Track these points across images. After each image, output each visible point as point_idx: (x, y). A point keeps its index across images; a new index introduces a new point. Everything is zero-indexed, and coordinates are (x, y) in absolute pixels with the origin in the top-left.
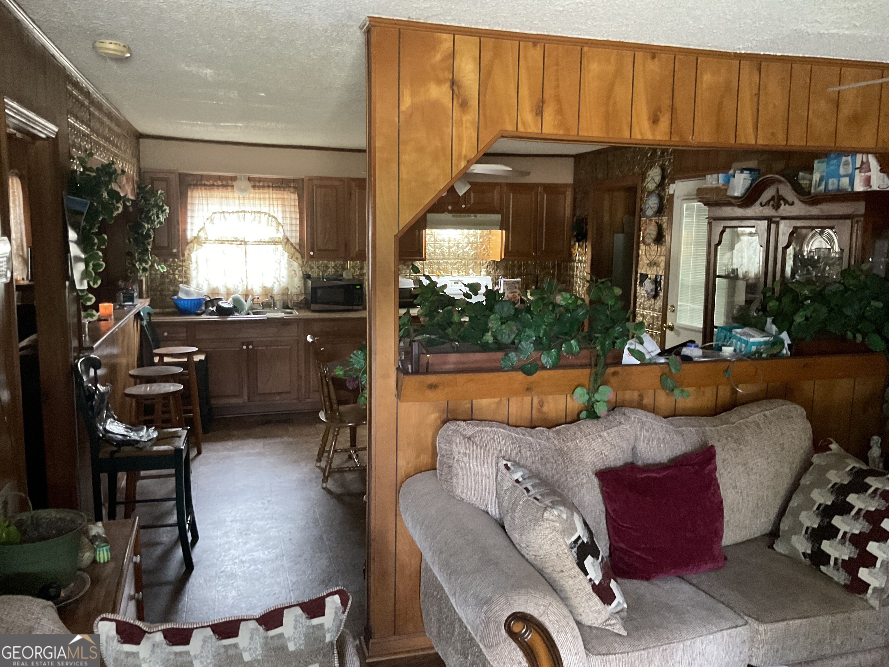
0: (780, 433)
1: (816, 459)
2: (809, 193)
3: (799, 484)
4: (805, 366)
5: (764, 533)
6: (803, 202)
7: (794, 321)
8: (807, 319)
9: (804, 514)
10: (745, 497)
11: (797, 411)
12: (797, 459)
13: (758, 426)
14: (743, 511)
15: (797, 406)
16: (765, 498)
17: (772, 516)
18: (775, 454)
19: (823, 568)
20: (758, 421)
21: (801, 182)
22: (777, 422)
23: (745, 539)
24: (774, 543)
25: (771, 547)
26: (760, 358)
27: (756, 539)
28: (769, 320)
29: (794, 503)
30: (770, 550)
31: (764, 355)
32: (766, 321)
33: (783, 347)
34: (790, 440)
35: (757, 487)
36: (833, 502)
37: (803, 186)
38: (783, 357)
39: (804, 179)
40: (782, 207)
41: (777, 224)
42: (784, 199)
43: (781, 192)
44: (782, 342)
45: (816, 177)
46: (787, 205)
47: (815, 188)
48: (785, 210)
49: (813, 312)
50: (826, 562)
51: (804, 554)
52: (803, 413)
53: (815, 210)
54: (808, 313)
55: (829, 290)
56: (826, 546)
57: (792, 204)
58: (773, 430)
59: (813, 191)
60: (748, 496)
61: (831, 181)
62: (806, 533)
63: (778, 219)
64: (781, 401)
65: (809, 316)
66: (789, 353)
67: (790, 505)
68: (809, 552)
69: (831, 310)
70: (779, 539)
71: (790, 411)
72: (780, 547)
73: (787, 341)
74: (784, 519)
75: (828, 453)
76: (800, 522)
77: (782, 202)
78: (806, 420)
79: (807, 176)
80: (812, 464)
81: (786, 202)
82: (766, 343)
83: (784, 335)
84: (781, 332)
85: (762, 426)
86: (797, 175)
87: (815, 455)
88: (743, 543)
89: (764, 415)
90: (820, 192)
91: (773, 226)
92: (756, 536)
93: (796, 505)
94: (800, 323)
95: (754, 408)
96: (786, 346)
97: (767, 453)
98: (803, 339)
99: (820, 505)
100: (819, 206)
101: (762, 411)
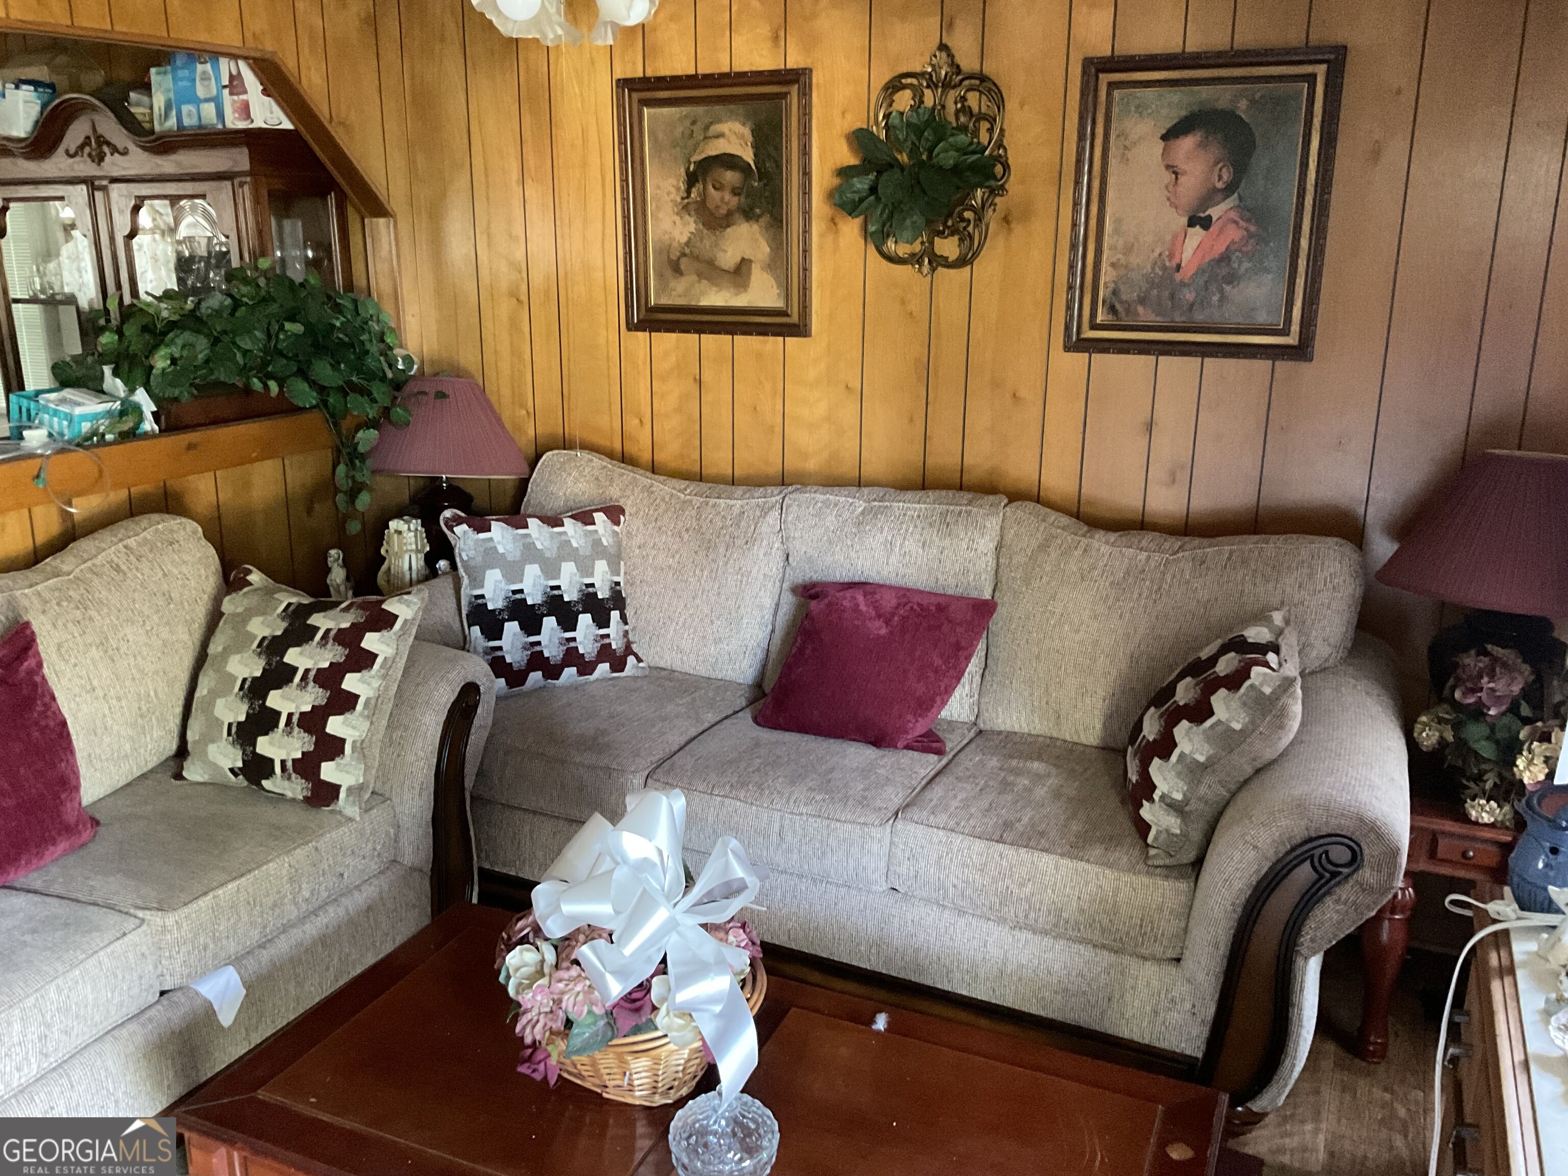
0: (160, 574)
1: (229, 605)
2: (152, 132)
3: (207, 655)
4: (191, 447)
5: (163, 758)
6: (144, 148)
7: (152, 367)
8: (174, 361)
9: (220, 703)
10: (114, 702)
11: (184, 529)
12: (200, 613)
13: (118, 569)
14: (115, 728)
15: (184, 520)
16: (152, 694)
17: (174, 723)
18: (157, 612)
19: (265, 783)
20: (115, 559)
21: (133, 110)
22: (151, 556)
23: (130, 778)
24: (182, 768)
25: (179, 776)
26: (102, 442)
27: (151, 771)
28: (107, 370)
29: (202, 691)
30: (178, 782)
31: (109, 437)
32: (103, 373)
33: (141, 419)
34: (180, 583)
35: (133, 679)
36: (264, 670)
37: (140, 118)
38: (146, 436)
39: (138, 104)
40: (108, 158)
41: (104, 189)
42: (108, 144)
43: (100, 131)
44: (137, 409)
45: (159, 101)
46: (116, 155)
47: (161, 124)
48: (114, 165)
49: (183, 347)
50: (270, 773)
51: (232, 770)
52: (195, 532)
53: (167, 164)
54: (176, 351)
55: (208, 308)
56: (264, 746)
57: (125, 153)
58: (147, 571)
59: (157, 128)
60: (119, 699)
61: (185, 108)
62: (229, 734)
63: (105, 183)
64: (155, 517)
65: (177, 355)
66: (156, 428)
67: (197, 694)
68: (240, 764)
69: (216, 341)
70: (190, 758)
71: (172, 531)
72: (193, 772)
73: (148, 406)
74: (191, 722)
75: (246, 590)
76: (217, 719)
77: (106, 149)
78: (204, 542)
79: (145, 99)
80: (222, 614)
81: (115, 150)
82: (109, 413)
83: (141, 396)
84: (132, 391)
85: (124, 567)
86: (127, 98)
87: (227, 599)
88: (129, 785)
89: (126, 547)
90: (170, 130)
91: (99, 195)
92: (150, 766)
93: (205, 692)
94: (164, 369)
95: (105, 537)
96: (149, 416)
97: (141, 613)
98: (176, 399)
99: (244, 680)
100: (173, 157)
101: (121, 540)
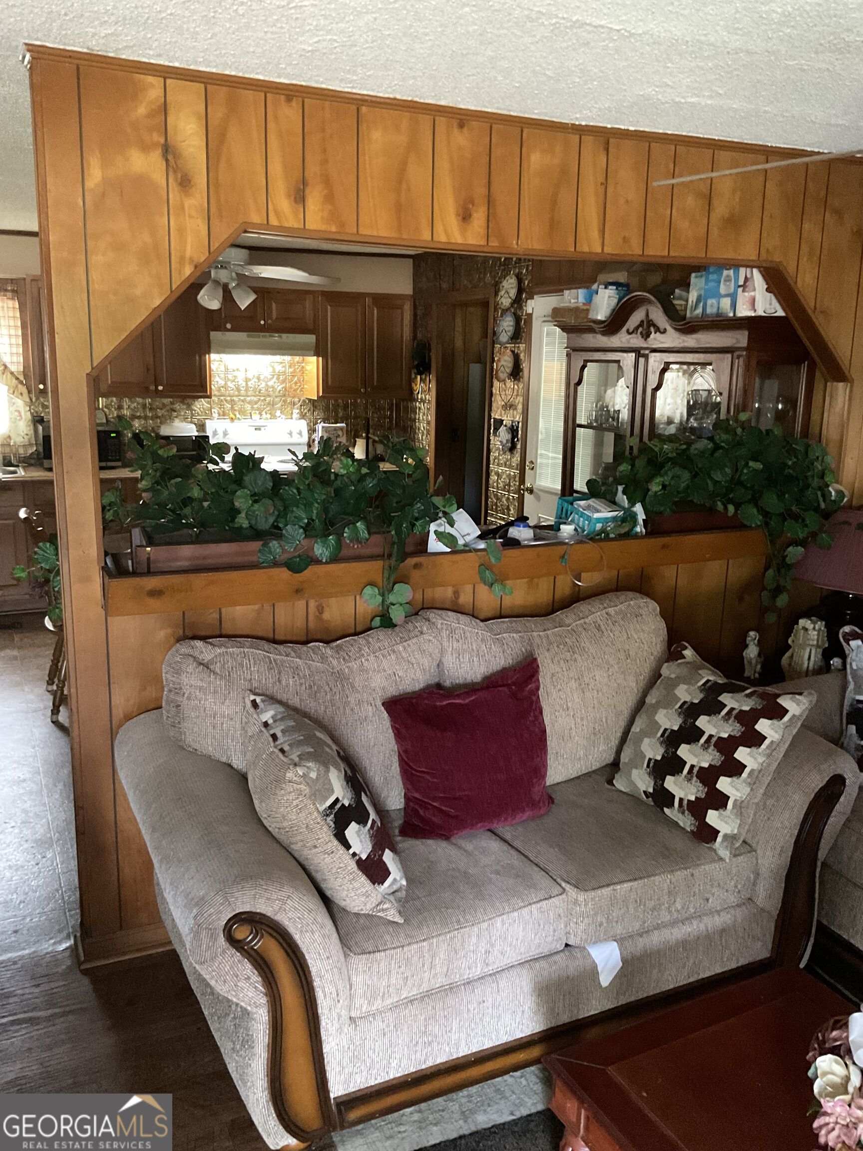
0: (625, 637)
1: (666, 670)
2: (684, 318)
3: (645, 702)
4: (664, 547)
5: (603, 765)
6: (676, 329)
7: (648, 490)
8: (664, 487)
9: (646, 741)
10: (579, 720)
11: (648, 607)
12: (646, 669)
13: (599, 628)
14: (576, 738)
15: (649, 600)
16: (604, 720)
17: (614, 742)
18: (618, 663)
19: (666, 810)
20: (599, 621)
21: (676, 302)
22: (622, 622)
23: (580, 774)
24: (614, 778)
25: (610, 782)
26: (607, 539)
27: (594, 772)
28: (620, 488)
29: (636, 729)
30: (609, 787)
31: (612, 536)
32: (617, 489)
33: (635, 525)
34: (637, 645)
35: (594, 708)
36: (681, 726)
37: (678, 308)
38: (637, 536)
39: (680, 298)
40: (652, 336)
41: (646, 357)
42: (654, 326)
43: (651, 317)
44: (633, 517)
45: (693, 296)
46: (658, 333)
47: (691, 312)
48: (656, 340)
49: (673, 478)
50: (671, 805)
51: (645, 792)
52: (654, 610)
53: (690, 341)
54: (667, 479)
55: (696, 449)
56: (670, 783)
57: (664, 331)
58: (617, 633)
59: (688, 315)
60: (582, 719)
61: (709, 302)
62: (648, 766)
63: (647, 352)
64: (630, 594)
65: (667, 483)
66: (644, 530)
67: (633, 730)
68: (651, 790)
69: (695, 476)
70: (619, 774)
71: (639, 607)
72: (620, 783)
73: (641, 516)
74: (625, 747)
75: (679, 661)
76: (642, 752)
77: (652, 329)
78: (659, 618)
79: (684, 294)
80: (660, 675)
81: (658, 330)
82: (614, 519)
83: (638, 508)
84: (633, 505)
85: (603, 627)
86: (673, 293)
87: (666, 664)
88: (578, 778)
89: (607, 614)
90: (697, 317)
91: (642, 360)
92: (594, 768)
93: (638, 730)
94: (656, 492)
95: (596, 603)
96: (641, 522)
97: (608, 663)
98: (661, 513)
99: (666, 730)
100: (694, 336)
101: (605, 608)
